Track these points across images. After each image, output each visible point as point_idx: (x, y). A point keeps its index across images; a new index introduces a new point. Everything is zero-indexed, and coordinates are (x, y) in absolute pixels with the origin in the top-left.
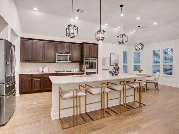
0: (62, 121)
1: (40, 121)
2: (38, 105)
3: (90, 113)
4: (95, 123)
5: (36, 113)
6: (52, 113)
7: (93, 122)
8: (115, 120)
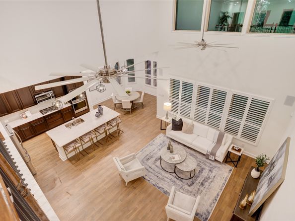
0: (70, 160)
1: (56, 164)
2: (44, 153)
3: (85, 149)
4: (90, 155)
5: (49, 160)
6: (60, 156)
7: (89, 155)
8: (101, 150)
